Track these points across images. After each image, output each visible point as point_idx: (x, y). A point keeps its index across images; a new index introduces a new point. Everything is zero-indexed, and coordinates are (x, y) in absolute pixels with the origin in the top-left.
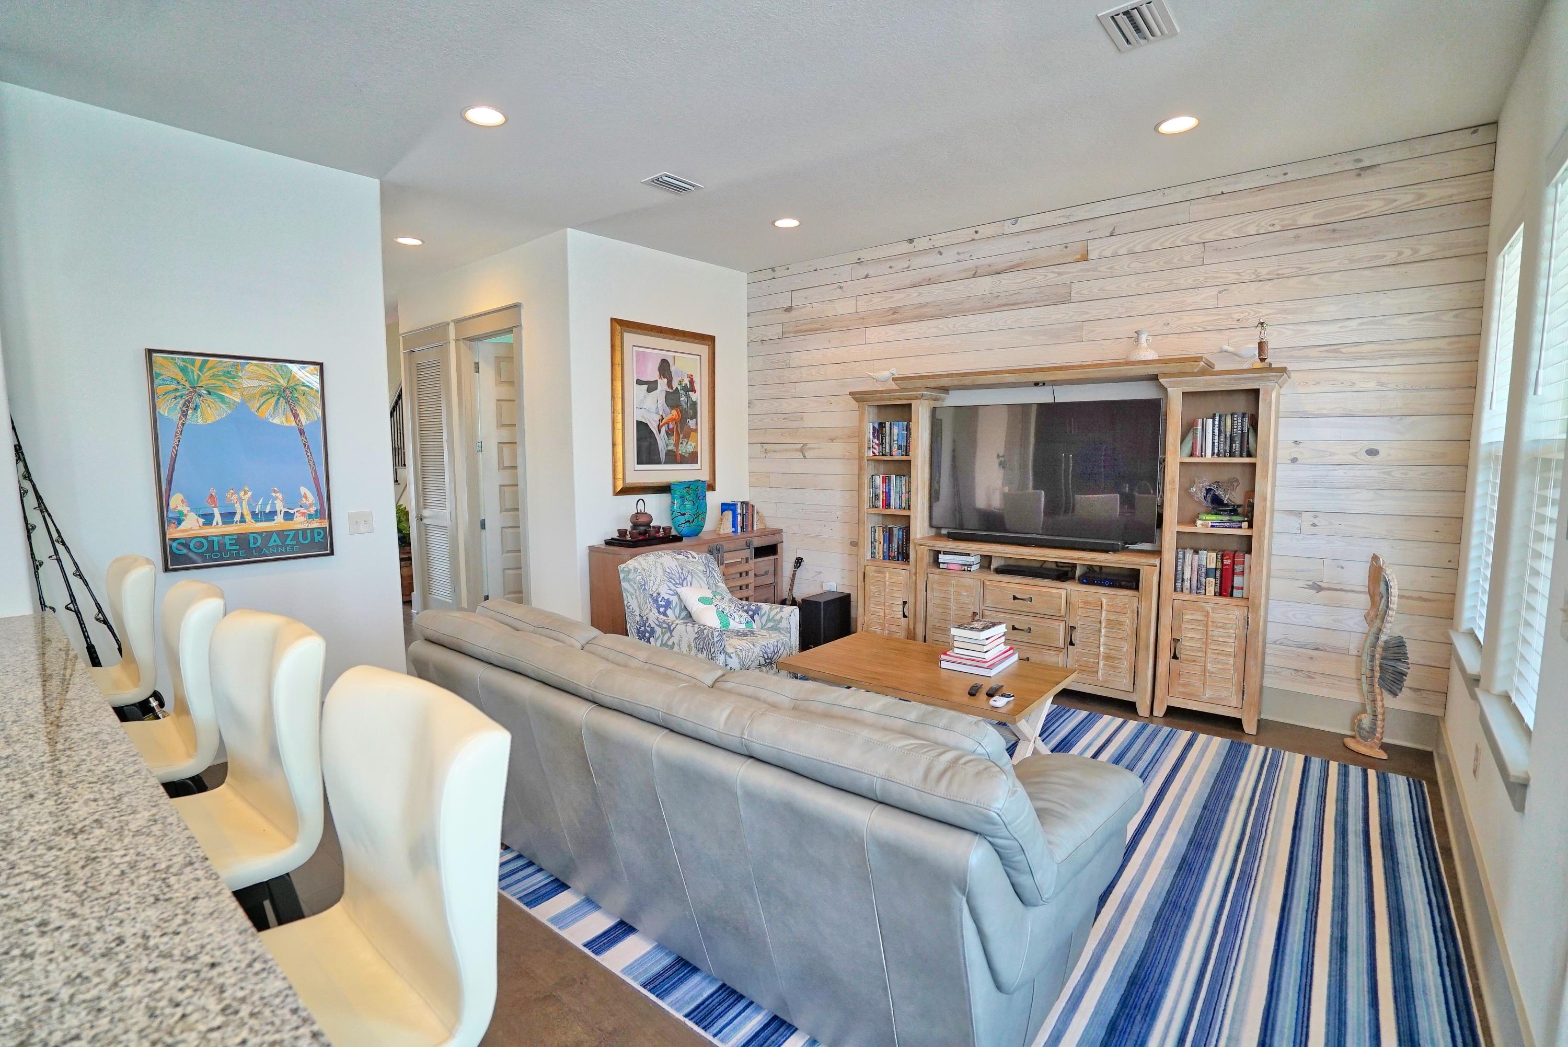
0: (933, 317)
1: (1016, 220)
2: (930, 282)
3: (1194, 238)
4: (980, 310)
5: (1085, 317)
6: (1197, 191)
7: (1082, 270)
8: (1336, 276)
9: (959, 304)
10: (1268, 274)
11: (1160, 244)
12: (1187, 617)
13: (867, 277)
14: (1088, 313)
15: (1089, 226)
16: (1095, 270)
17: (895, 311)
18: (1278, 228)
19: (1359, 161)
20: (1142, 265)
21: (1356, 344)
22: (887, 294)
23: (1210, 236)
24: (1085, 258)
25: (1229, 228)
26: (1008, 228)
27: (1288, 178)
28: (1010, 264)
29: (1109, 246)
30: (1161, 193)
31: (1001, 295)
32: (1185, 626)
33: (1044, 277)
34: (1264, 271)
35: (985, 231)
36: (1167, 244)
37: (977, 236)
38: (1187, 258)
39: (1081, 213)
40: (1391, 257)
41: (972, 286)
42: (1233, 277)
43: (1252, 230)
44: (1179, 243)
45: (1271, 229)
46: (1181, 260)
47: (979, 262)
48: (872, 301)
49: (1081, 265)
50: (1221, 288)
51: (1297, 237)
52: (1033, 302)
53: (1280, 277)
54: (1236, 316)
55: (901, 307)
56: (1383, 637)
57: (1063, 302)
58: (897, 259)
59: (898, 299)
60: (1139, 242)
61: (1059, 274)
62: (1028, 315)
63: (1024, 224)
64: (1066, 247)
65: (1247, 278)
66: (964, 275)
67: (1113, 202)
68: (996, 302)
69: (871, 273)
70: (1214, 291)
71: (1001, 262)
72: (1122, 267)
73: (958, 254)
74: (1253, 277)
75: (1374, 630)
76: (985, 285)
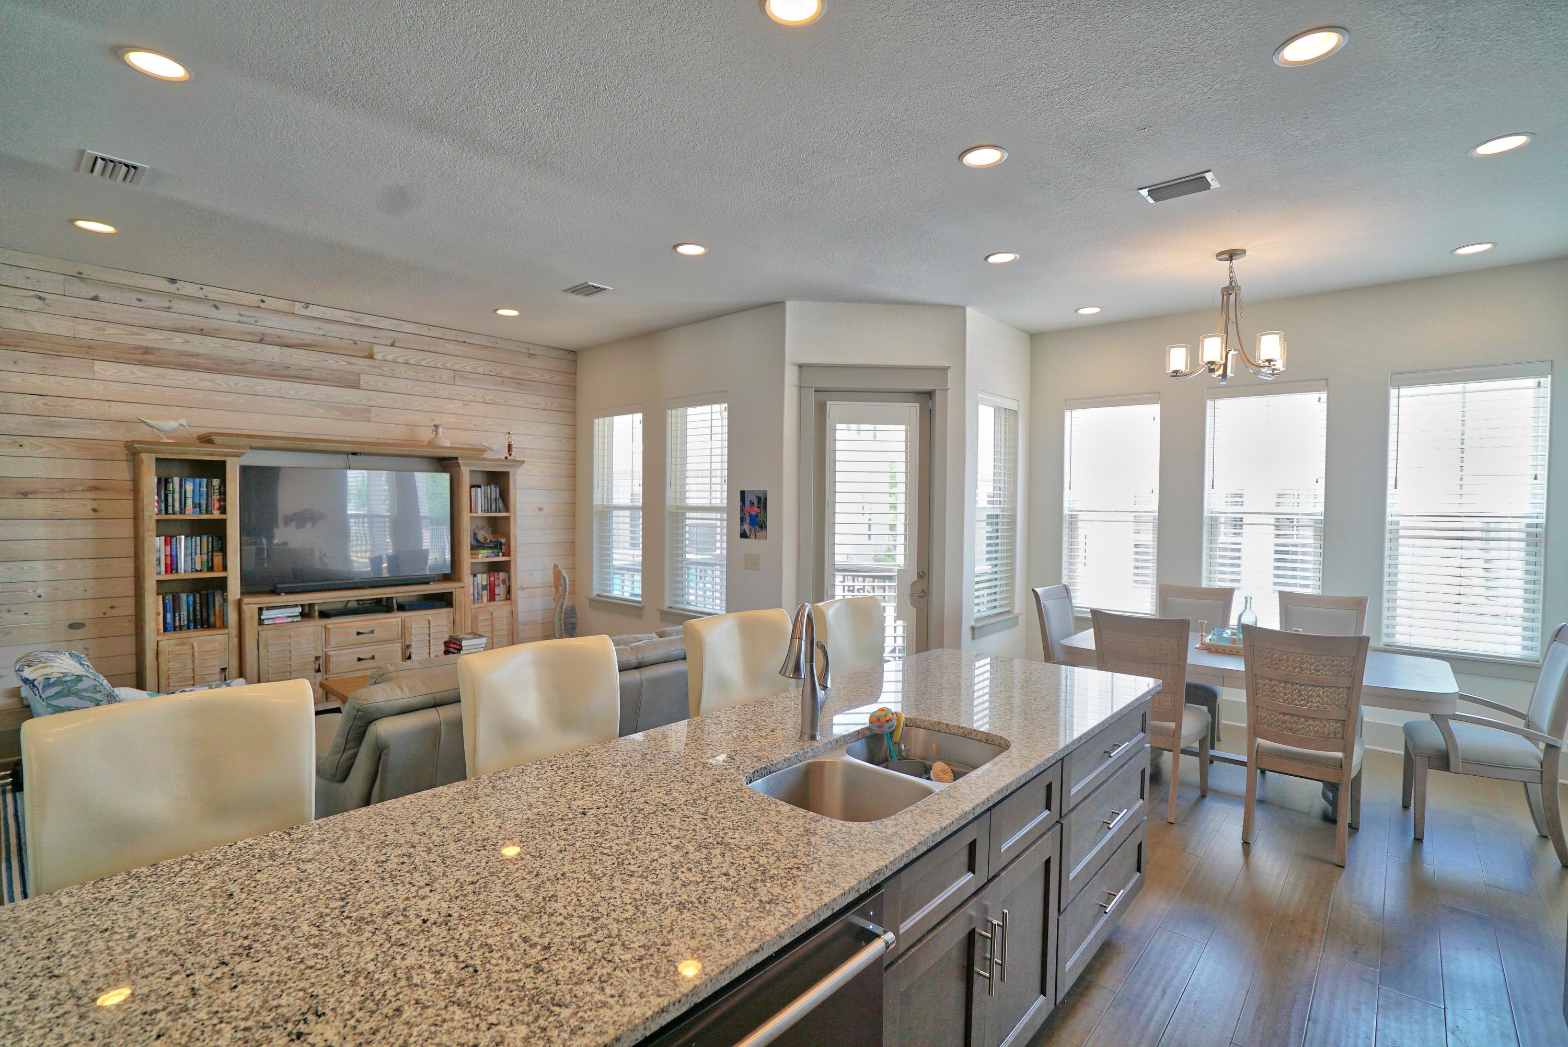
0: (207, 370)
1: (307, 305)
2: (201, 332)
3: (448, 365)
4: (266, 375)
5: (372, 403)
6: (450, 335)
7: (369, 366)
8: (522, 409)
9: (242, 364)
10: (490, 400)
11: (428, 363)
12: (481, 618)
13: (95, 298)
14: (374, 400)
15: (373, 333)
16: (379, 368)
17: (147, 351)
18: (494, 374)
19: (529, 349)
20: (414, 374)
21: (532, 449)
22: (134, 329)
23: (457, 367)
24: (371, 356)
25: (468, 365)
26: (298, 308)
27: (497, 346)
28: (301, 342)
29: (393, 353)
30: (427, 327)
31: (292, 367)
32: (480, 624)
33: (334, 362)
34: (488, 398)
35: (271, 303)
36: (431, 364)
37: (262, 305)
38: (444, 377)
39: (368, 321)
40: (542, 406)
41: (258, 350)
42: (471, 398)
43: (480, 370)
44: (439, 365)
45: (490, 373)
46: (440, 377)
47: (269, 331)
48: (104, 330)
49: (368, 362)
50: (465, 403)
51: (503, 382)
52: (325, 381)
53: (495, 403)
54: (474, 423)
55: (158, 349)
56: (564, 607)
57: (354, 387)
58: (148, 293)
59: (152, 339)
60: (413, 357)
61: (349, 363)
62: (321, 392)
63: (313, 311)
64: (355, 343)
65: (478, 399)
66: (248, 337)
67: (393, 321)
68: (286, 372)
69: (103, 295)
70: (461, 404)
71: (294, 338)
72: (401, 372)
73: (240, 315)
74: (482, 400)
75: (559, 604)
76: (273, 354)
